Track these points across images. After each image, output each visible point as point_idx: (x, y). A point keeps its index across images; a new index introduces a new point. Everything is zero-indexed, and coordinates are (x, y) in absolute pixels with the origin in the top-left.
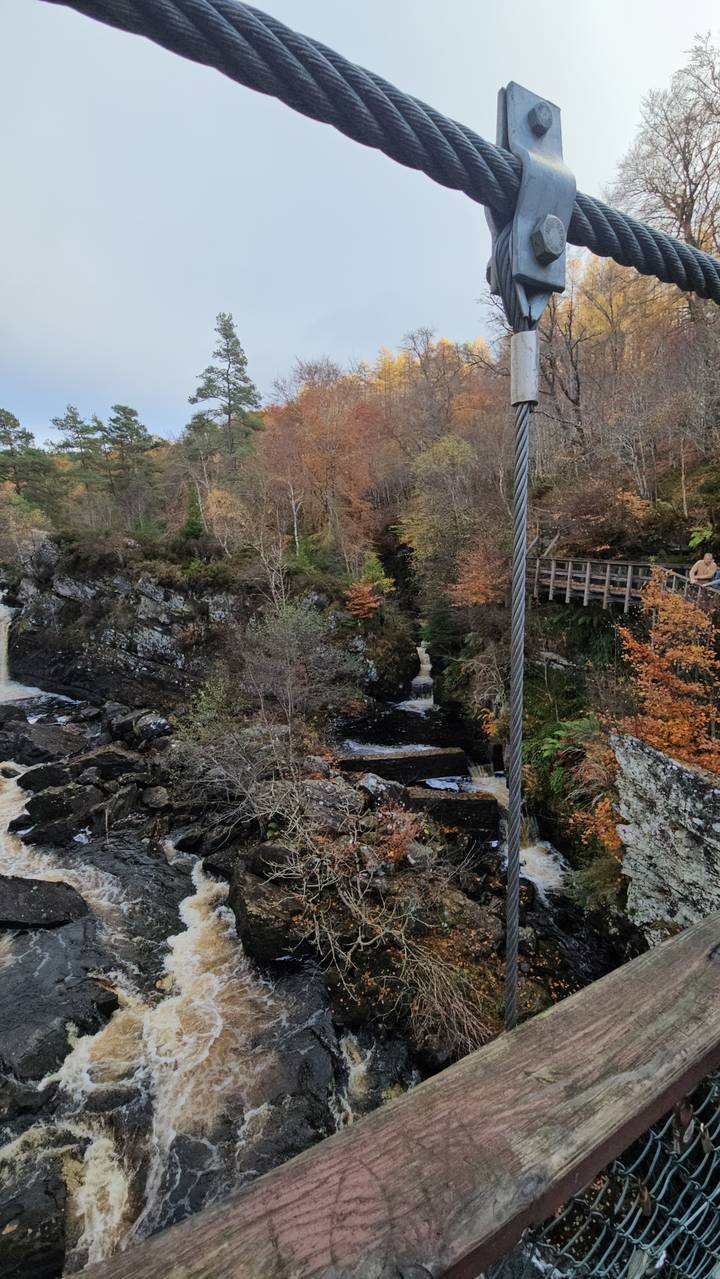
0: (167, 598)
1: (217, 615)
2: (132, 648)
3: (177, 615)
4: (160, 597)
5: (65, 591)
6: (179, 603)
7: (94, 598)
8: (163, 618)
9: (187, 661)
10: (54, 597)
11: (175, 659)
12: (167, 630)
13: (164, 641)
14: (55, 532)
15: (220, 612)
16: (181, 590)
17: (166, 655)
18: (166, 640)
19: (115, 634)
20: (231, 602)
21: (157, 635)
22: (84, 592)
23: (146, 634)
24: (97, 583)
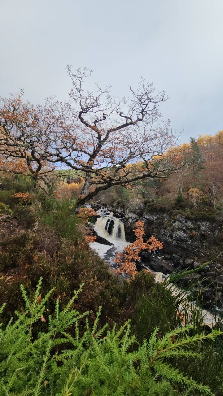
0: (186, 222)
1: (203, 228)
2: (171, 236)
3: (190, 227)
4: (184, 222)
5: (147, 217)
6: (190, 224)
7: (156, 219)
8: (184, 228)
9: (192, 242)
10: (144, 219)
11: (187, 241)
12: (185, 232)
13: (184, 235)
14: (143, 200)
15: (204, 228)
16: (191, 220)
17: (184, 239)
18: (185, 235)
19: (164, 231)
20: (208, 225)
21: (182, 233)
22: (153, 217)
23: (178, 233)
24: (157, 215)
